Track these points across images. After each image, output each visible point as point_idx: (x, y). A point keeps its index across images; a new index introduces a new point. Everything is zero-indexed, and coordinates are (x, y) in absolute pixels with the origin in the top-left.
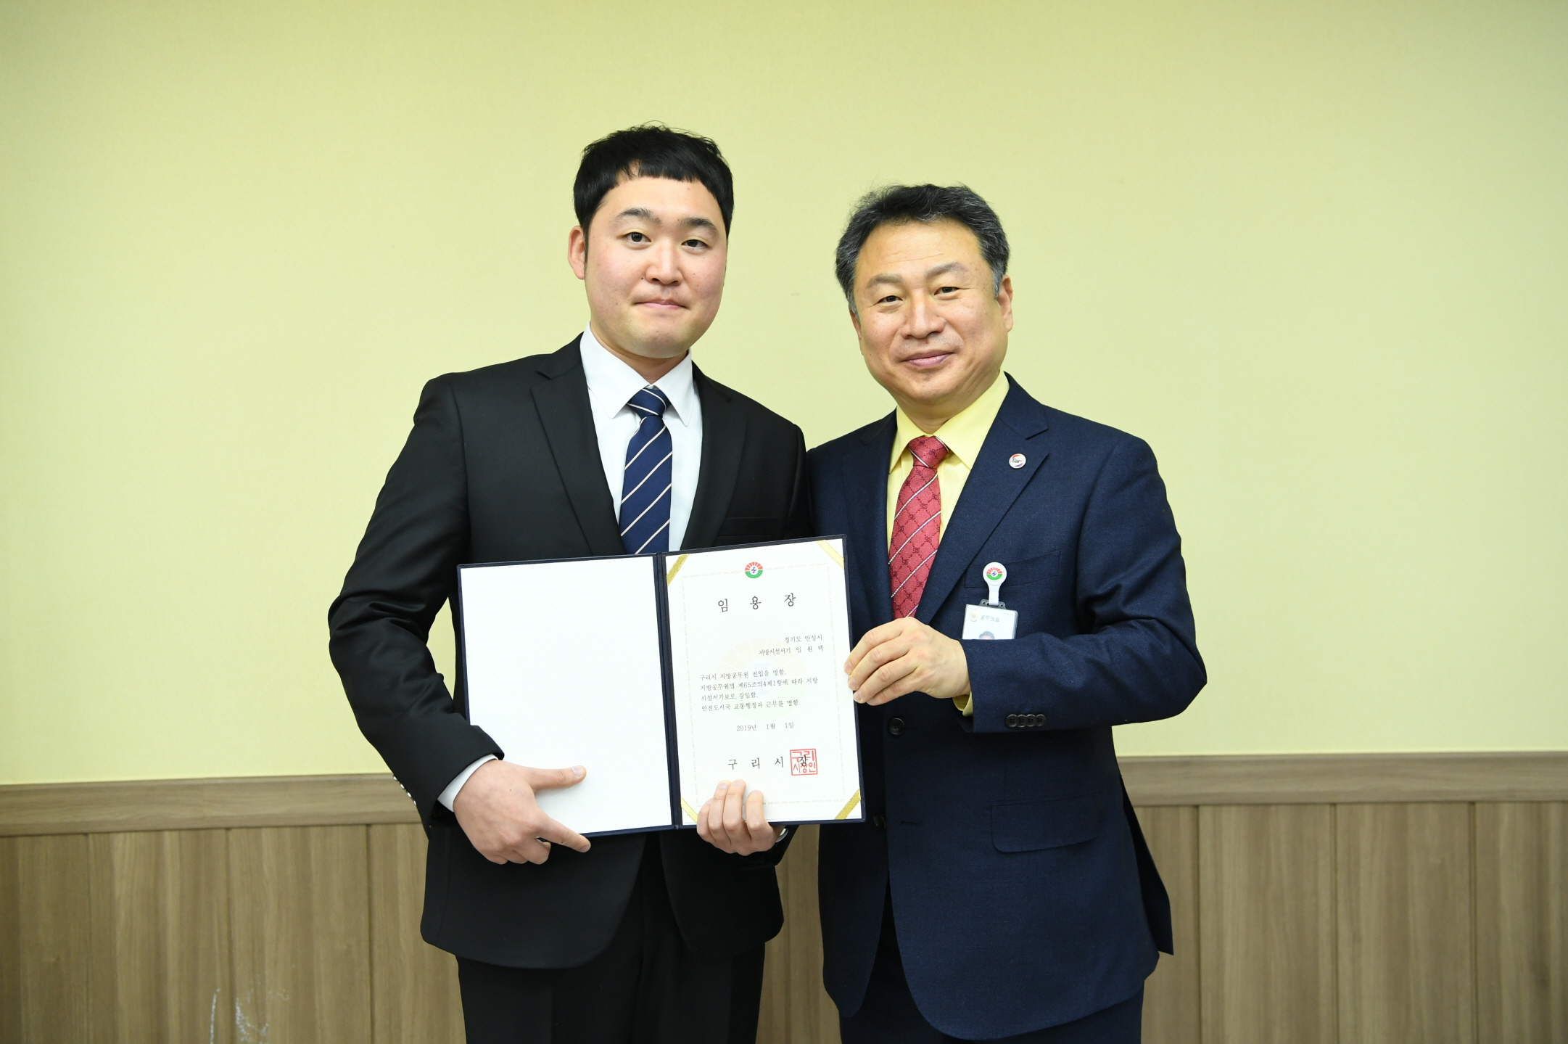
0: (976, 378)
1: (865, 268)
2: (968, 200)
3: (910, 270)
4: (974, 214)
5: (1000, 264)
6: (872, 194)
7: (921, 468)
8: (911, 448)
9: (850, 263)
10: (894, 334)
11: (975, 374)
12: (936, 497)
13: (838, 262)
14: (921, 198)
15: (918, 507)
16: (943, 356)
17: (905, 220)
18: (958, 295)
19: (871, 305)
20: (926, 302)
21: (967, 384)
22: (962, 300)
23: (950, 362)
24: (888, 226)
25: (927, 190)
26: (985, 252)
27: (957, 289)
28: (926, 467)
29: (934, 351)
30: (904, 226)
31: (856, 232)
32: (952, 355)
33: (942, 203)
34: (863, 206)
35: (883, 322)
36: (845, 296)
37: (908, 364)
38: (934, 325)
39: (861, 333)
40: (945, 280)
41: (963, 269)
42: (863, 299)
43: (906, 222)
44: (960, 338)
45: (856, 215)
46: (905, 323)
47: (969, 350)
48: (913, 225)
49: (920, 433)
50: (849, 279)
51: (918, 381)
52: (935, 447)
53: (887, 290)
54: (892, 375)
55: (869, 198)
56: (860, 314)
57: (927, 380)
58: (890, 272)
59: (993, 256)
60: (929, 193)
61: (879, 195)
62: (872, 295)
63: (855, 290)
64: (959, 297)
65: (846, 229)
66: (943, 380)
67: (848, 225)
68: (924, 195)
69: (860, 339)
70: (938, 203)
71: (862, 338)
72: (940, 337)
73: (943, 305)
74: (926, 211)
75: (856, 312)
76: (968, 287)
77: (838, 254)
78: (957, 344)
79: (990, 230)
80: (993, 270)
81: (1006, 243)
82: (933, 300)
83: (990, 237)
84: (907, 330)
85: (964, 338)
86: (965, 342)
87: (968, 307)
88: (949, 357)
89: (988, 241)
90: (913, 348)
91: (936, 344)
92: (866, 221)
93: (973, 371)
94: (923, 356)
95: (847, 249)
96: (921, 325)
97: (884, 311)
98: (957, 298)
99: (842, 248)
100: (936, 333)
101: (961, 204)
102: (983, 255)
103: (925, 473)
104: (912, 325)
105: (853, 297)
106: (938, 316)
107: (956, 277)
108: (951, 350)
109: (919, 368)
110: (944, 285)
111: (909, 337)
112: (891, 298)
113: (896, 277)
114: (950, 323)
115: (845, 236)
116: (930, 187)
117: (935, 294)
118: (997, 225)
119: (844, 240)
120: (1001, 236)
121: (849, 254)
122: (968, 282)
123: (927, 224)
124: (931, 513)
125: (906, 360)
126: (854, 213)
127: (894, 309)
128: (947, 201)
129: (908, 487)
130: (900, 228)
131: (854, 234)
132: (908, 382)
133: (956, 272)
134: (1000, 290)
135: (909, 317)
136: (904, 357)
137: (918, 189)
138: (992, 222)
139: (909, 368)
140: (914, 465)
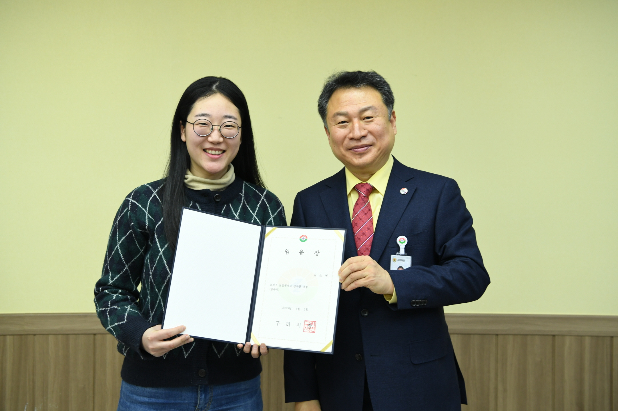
0: (382, 156)
1: (332, 108)
2: (376, 77)
3: (352, 109)
4: (379, 84)
5: (391, 106)
6: (334, 76)
7: (363, 197)
8: (356, 188)
9: (325, 106)
10: (345, 137)
11: (381, 155)
12: (370, 210)
13: (319, 105)
14: (356, 77)
15: (363, 214)
16: (367, 147)
17: (349, 87)
18: (373, 120)
19: (334, 125)
20: (359, 124)
21: (378, 159)
22: (375, 122)
23: (370, 150)
24: (341, 90)
25: (358, 73)
26: (384, 100)
27: (372, 117)
28: (365, 197)
29: (364, 145)
30: (349, 89)
31: (327, 92)
32: (371, 146)
33: (365, 79)
34: (329, 81)
35: (340, 132)
36: (322, 121)
37: (352, 151)
38: (363, 133)
39: (330, 136)
40: (367, 114)
41: (375, 109)
42: (331, 122)
43: (350, 87)
44: (374, 138)
45: (326, 85)
46: (350, 133)
47: (378, 144)
48: (352, 89)
49: (360, 182)
50: (324, 113)
51: (356, 159)
52: (368, 187)
53: (342, 118)
54: (345, 156)
55: (333, 77)
56: (329, 129)
57: (360, 158)
58: (343, 110)
59: (388, 102)
60: (359, 75)
61: (337, 76)
62: (335, 121)
63: (327, 118)
64: (374, 120)
65: (322, 91)
66: (368, 158)
67: (323, 88)
68: (357, 75)
69: (329, 139)
70: (363, 79)
71: (331, 139)
72: (366, 138)
73: (367, 124)
74: (358, 83)
75: (328, 128)
76: (378, 116)
77: (319, 103)
78: (373, 141)
79: (386, 91)
80: (388, 108)
81: (393, 96)
82: (362, 122)
83: (387, 94)
84: (351, 135)
85: (376, 139)
86: (377, 140)
87: (378, 125)
88: (370, 148)
89: (385, 95)
90: (354, 144)
91: (364, 142)
92: (331, 88)
93: (381, 153)
94: (358, 147)
95: (323, 100)
96: (357, 133)
97: (340, 127)
98: (373, 121)
99: (321, 100)
100: (364, 137)
101: (373, 80)
102: (383, 102)
103: (365, 200)
104: (353, 133)
105: (326, 121)
106: (364, 129)
107: (372, 112)
108: (371, 144)
109: (357, 153)
110: (367, 116)
111: (352, 139)
112: (344, 122)
113: (346, 113)
114: (370, 132)
115: (322, 94)
116: (360, 72)
117: (363, 119)
118: (389, 88)
119: (322, 96)
120: (391, 93)
121: (324, 102)
122: (377, 114)
123: (359, 88)
124: (369, 217)
125: (351, 149)
126: (326, 84)
127: (345, 127)
128: (367, 78)
129: (358, 206)
130: (347, 90)
131: (326, 93)
132: (352, 159)
133: (372, 110)
134: (391, 117)
135: (352, 130)
136: (350, 148)
137: (354, 73)
138: (387, 87)
139: (352, 153)
140: (359, 196)
